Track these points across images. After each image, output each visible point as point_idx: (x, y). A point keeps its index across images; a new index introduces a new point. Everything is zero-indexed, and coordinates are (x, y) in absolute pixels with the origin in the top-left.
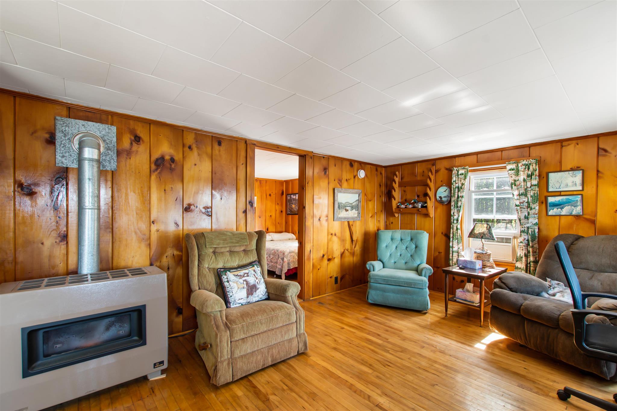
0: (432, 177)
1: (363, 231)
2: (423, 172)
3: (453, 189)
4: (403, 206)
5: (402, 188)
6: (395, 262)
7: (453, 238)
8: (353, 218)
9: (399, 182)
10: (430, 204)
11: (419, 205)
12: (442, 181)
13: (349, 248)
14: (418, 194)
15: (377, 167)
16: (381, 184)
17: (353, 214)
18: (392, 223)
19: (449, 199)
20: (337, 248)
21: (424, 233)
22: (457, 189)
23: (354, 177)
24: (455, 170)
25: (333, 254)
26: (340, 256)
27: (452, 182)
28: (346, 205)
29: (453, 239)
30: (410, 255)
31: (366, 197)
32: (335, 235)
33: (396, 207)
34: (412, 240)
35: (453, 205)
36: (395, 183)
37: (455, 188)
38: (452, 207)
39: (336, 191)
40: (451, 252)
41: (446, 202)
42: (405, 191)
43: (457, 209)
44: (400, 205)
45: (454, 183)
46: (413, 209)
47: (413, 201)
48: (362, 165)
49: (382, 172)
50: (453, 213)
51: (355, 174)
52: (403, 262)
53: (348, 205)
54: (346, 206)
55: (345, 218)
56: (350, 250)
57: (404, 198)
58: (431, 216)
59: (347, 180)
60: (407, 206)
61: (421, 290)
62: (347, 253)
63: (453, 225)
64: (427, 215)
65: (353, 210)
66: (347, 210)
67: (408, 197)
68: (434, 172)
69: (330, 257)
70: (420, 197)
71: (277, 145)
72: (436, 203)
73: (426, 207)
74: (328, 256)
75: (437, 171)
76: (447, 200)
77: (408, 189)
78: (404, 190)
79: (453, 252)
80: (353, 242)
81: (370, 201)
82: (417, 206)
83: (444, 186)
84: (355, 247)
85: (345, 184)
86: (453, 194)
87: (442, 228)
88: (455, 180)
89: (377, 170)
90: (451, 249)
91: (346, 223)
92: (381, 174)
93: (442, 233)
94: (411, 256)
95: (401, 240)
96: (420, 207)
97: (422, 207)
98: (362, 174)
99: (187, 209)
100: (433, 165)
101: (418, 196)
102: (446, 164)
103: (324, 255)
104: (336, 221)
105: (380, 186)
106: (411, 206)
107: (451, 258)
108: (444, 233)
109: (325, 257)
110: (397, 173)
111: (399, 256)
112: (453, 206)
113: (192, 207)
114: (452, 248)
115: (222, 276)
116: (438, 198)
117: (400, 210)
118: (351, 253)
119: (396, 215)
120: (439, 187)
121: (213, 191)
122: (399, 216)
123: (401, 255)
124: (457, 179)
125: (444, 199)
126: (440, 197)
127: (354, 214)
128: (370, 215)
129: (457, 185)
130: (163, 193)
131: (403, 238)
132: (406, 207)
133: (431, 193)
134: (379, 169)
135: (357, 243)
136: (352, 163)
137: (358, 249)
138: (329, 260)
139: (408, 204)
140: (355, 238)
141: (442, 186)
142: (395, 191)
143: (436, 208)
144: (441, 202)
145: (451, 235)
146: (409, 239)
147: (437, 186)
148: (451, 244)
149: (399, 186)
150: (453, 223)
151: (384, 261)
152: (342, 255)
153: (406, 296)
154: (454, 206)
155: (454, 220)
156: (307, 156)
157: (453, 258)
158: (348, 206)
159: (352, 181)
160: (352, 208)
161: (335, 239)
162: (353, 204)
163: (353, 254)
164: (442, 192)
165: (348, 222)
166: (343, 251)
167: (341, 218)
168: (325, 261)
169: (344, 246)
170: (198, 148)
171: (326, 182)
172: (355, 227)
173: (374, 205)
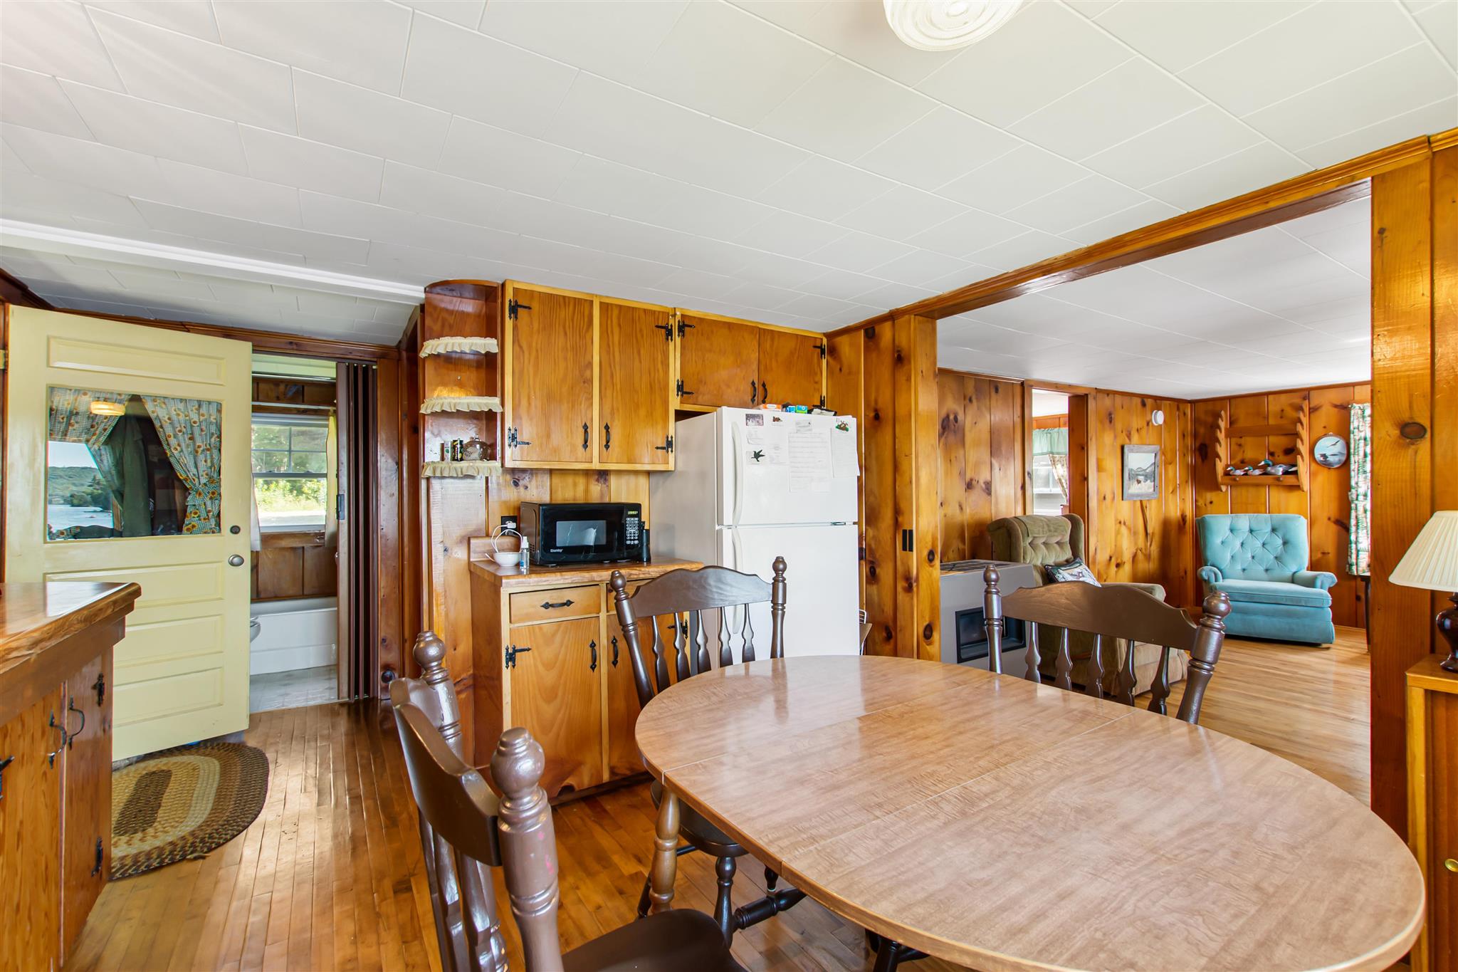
0: (1305, 420)
1: (1162, 517)
2: (1282, 411)
3: (1355, 440)
4: (1239, 472)
5: (1234, 440)
6: (1244, 570)
7: (1357, 526)
8: (1148, 495)
9: (1226, 429)
10: (1303, 467)
11: (1279, 470)
12: (1325, 427)
13: (1143, 547)
14: (1272, 450)
15: (1178, 403)
16: (1186, 434)
17: (1146, 487)
18: (1211, 503)
19: (1344, 458)
20: (1127, 548)
21: (1300, 519)
22: (1363, 441)
23: (1148, 424)
24: (1357, 408)
25: (1122, 556)
26: (1131, 559)
27: (1352, 428)
28: (1138, 473)
29: (1357, 529)
30: (1272, 557)
31: (1165, 458)
32: (1125, 524)
33: (1222, 474)
34: (1274, 530)
35: (1356, 470)
36: (1221, 432)
37: (1359, 440)
38: (1352, 474)
39: (1126, 450)
40: (1354, 551)
41: (1336, 464)
42: (1240, 445)
43: (1364, 475)
44: (1232, 470)
45: (1356, 431)
46: (1262, 476)
47: (1263, 463)
48: (1158, 401)
49: (1186, 411)
50: (1357, 483)
51: (1148, 419)
52: (1262, 569)
53: (1140, 473)
54: (1137, 475)
55: (1138, 495)
56: (1143, 551)
57: (1239, 457)
58: (1305, 489)
59: (1138, 430)
60: (1249, 473)
61: (1319, 609)
62: (1140, 556)
63: (1356, 505)
64: (1297, 487)
65: (1147, 480)
66: (1139, 482)
67: (1249, 454)
68: (1306, 410)
69: (1119, 561)
70: (1276, 455)
71: (1056, 384)
72: (1313, 465)
73: (1295, 473)
74: (1117, 559)
75: (1313, 410)
76: (1340, 460)
77: (1248, 441)
78: (1239, 443)
79: (1358, 551)
80: (1149, 536)
81: (1170, 464)
82: (1273, 471)
83: (1331, 436)
84: (1151, 545)
85: (1135, 437)
86: (1354, 449)
87: (1331, 509)
88: (1358, 426)
89: (1178, 409)
90: (1353, 546)
91: (1139, 504)
92: (1185, 414)
93: (1329, 519)
94: (1276, 558)
95: (1251, 531)
96: (1281, 473)
97: (1286, 473)
98: (1159, 418)
99: (969, 486)
100: (1304, 399)
101: (1272, 454)
102: (1335, 397)
103: (1111, 558)
104: (1126, 500)
105: (1184, 436)
106: (1257, 472)
107: (1354, 561)
108: (1332, 519)
109: (1113, 559)
110: (1223, 413)
111: (1250, 559)
112: (1354, 471)
113: (974, 483)
114: (1356, 543)
115: (1054, 575)
116: (1318, 456)
117: (1235, 480)
118: (1145, 555)
119: (1224, 488)
120: (1320, 438)
121: (992, 459)
122: (1227, 489)
123: (1253, 557)
124: (1361, 424)
125: (1331, 459)
126: (1324, 456)
127: (1149, 488)
128: (1171, 491)
129: (1362, 435)
130: (949, 465)
131: (1254, 527)
132: (1246, 474)
133: (1303, 448)
134: (1181, 406)
135: (1154, 540)
136: (1143, 398)
137: (1154, 549)
138: (1118, 565)
139: (1251, 468)
140: (1150, 531)
141: (1325, 435)
142: (1220, 446)
143: (1312, 475)
144: (1325, 464)
145: (1353, 522)
146: (1269, 529)
147: (1314, 437)
148: (1353, 538)
149: (1226, 436)
150: (1357, 499)
151: (1222, 568)
152: (1134, 557)
153: (1290, 620)
154: (1358, 470)
155: (1357, 495)
156: (1089, 396)
157: (1359, 560)
158: (1140, 475)
159: (1144, 432)
160: (1146, 477)
161: (1124, 530)
162: (1147, 471)
163: (1148, 557)
164: (1329, 447)
165: (1141, 501)
166: (1135, 551)
167: (1133, 495)
168: (1113, 568)
169: (1136, 544)
170: (978, 399)
171: (1112, 435)
172: (1150, 509)
173: (1177, 472)
